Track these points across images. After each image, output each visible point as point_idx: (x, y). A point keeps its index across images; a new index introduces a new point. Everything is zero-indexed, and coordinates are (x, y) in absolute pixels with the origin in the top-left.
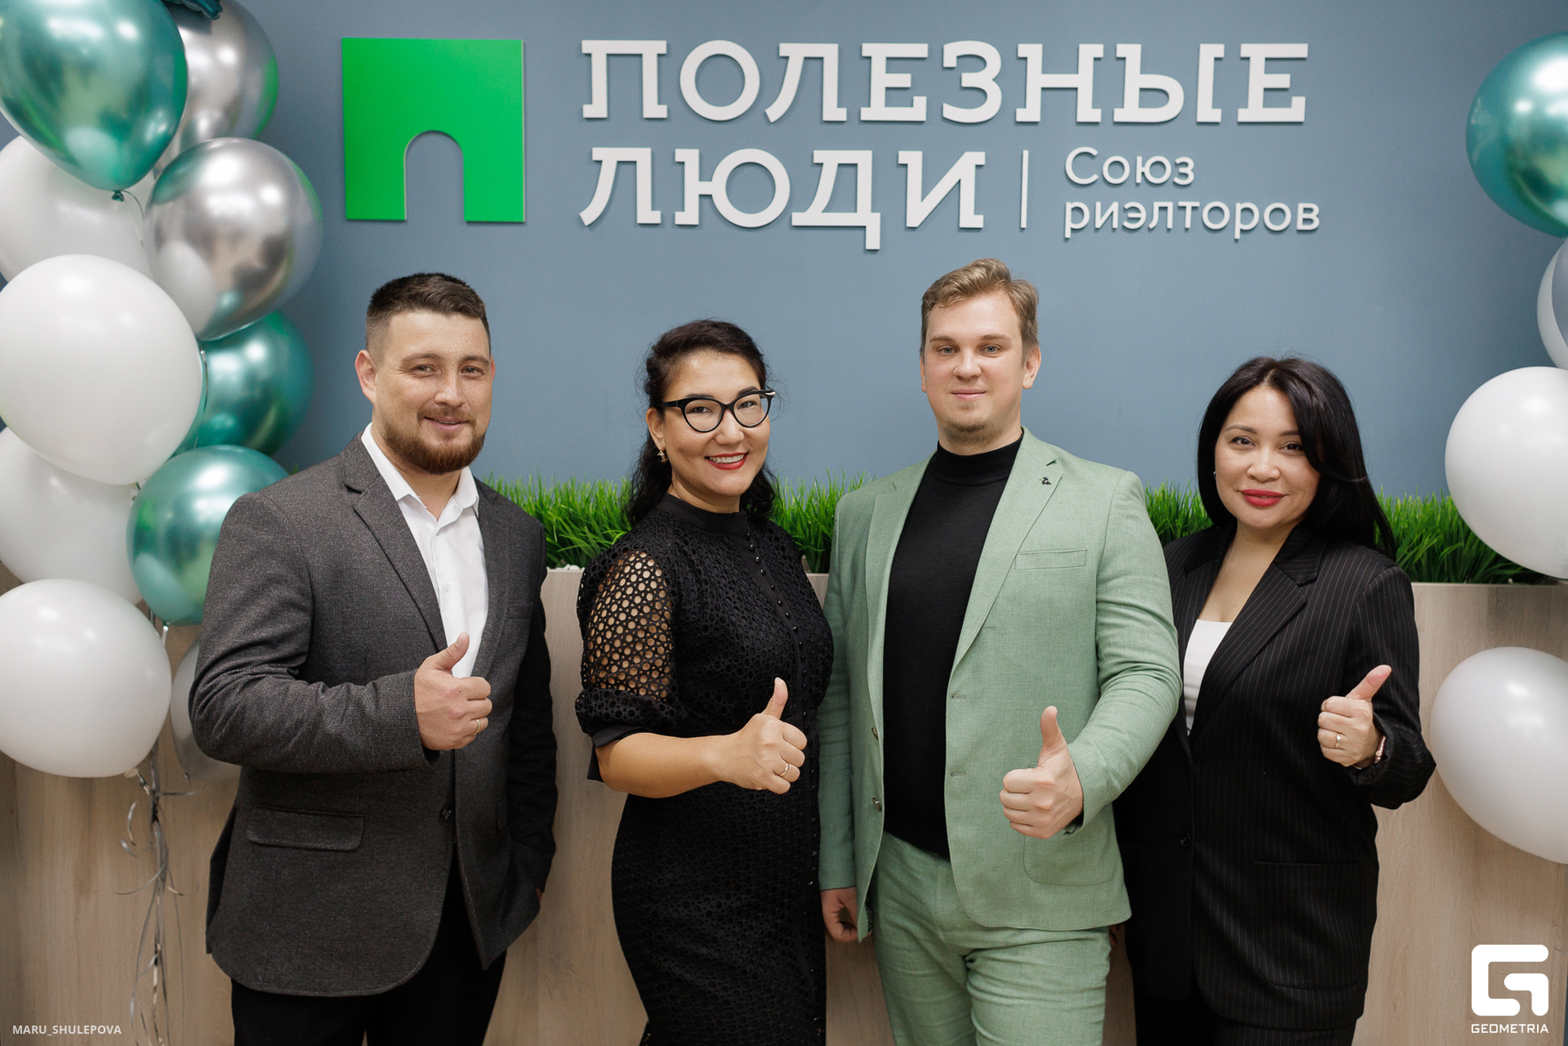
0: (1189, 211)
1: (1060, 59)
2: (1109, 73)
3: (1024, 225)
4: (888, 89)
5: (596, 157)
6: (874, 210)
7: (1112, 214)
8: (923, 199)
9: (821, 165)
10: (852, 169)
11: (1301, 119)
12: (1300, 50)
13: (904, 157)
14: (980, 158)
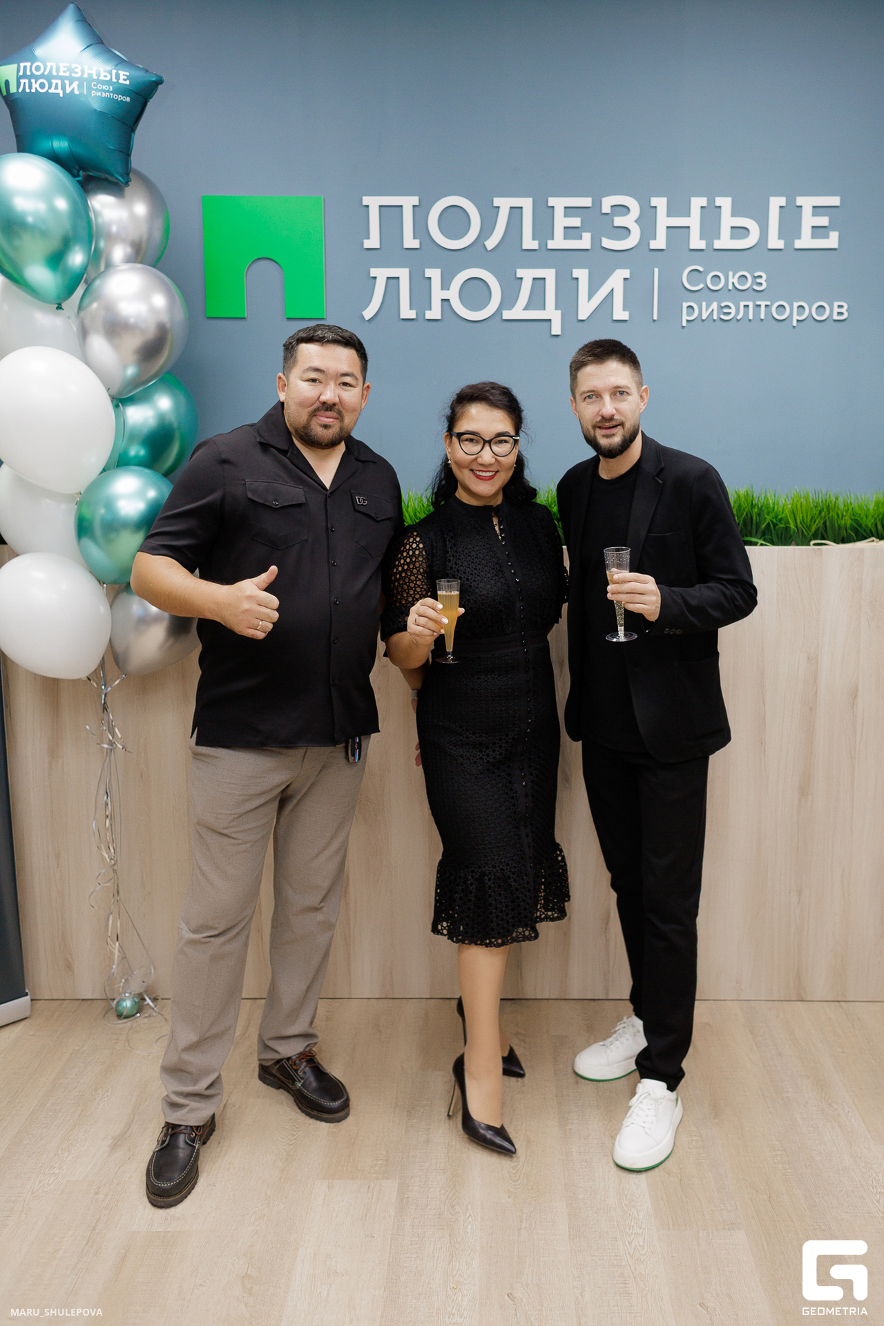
0: (763, 308)
1: (678, 207)
2: (711, 216)
3: (655, 318)
4: (565, 228)
5: (372, 275)
6: (556, 309)
7: (713, 310)
8: (589, 301)
9: (522, 278)
10: (542, 281)
11: (836, 246)
12: (835, 201)
13: (576, 273)
14: (626, 273)
